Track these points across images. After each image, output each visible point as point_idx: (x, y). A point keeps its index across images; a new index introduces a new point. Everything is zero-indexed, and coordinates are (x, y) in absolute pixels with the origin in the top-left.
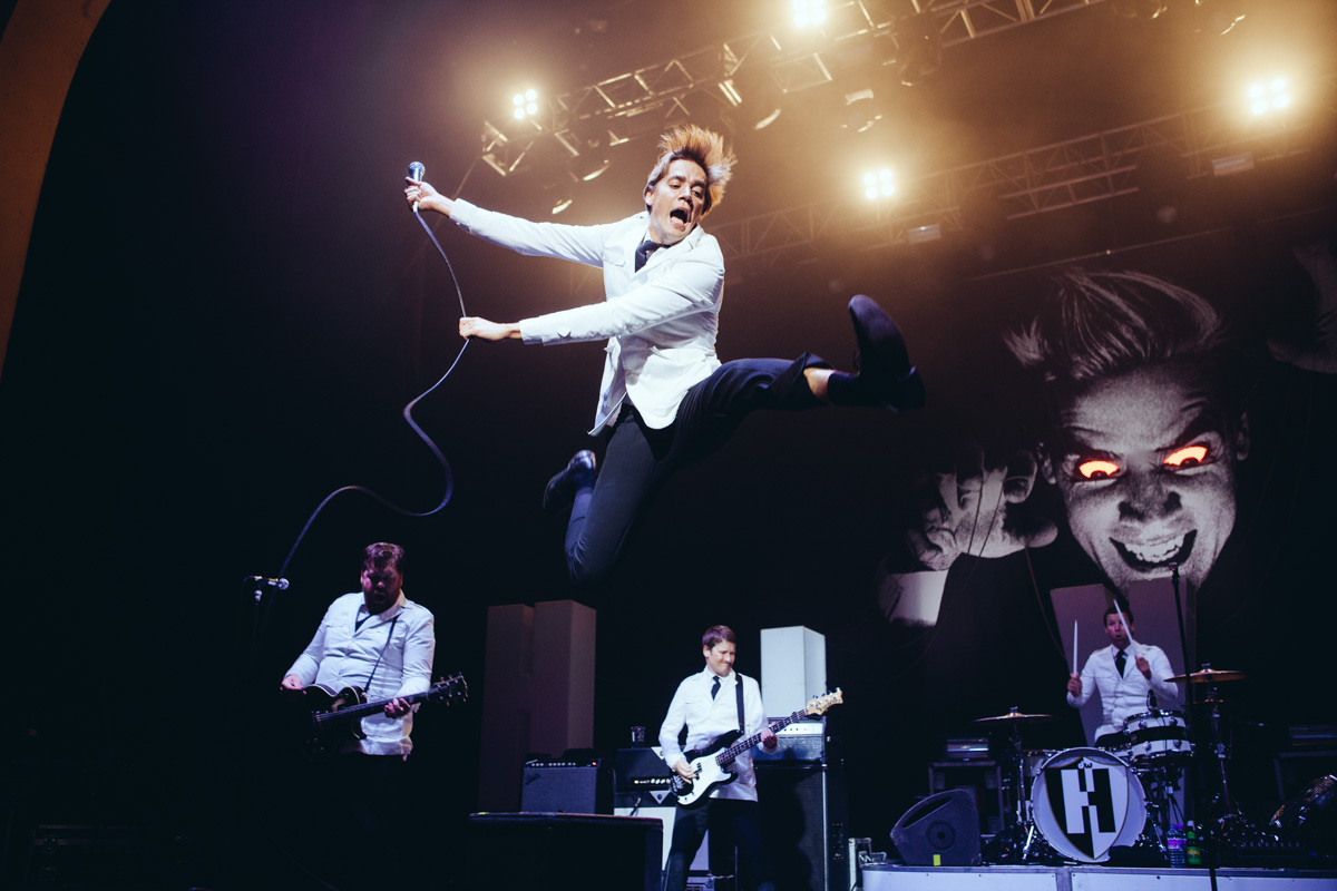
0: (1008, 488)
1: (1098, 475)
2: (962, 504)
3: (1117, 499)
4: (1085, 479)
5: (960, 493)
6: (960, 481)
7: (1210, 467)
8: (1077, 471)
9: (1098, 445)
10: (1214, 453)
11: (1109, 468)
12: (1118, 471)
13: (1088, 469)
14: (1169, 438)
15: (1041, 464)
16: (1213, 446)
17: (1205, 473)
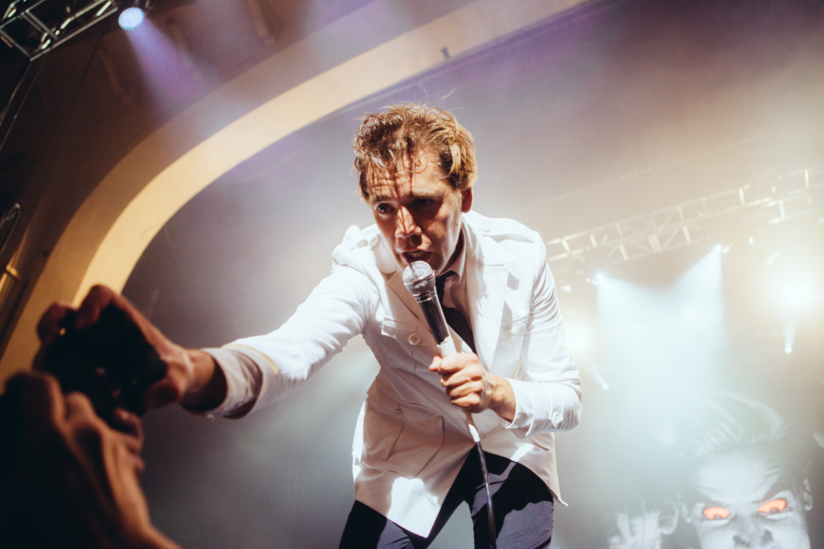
0: (662, 523)
1: (716, 518)
2: (633, 534)
3: (731, 533)
4: (709, 519)
5: (631, 526)
6: (631, 517)
7: (789, 514)
8: (703, 514)
9: (715, 497)
10: (790, 505)
11: (723, 513)
12: (729, 515)
13: (711, 513)
14: (760, 494)
15: (680, 508)
16: (788, 500)
17: (786, 518)
